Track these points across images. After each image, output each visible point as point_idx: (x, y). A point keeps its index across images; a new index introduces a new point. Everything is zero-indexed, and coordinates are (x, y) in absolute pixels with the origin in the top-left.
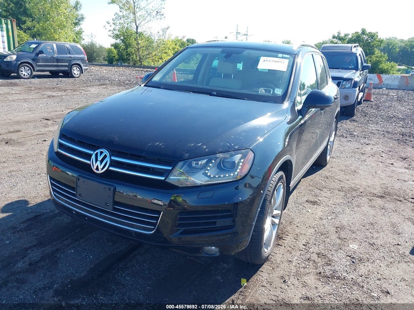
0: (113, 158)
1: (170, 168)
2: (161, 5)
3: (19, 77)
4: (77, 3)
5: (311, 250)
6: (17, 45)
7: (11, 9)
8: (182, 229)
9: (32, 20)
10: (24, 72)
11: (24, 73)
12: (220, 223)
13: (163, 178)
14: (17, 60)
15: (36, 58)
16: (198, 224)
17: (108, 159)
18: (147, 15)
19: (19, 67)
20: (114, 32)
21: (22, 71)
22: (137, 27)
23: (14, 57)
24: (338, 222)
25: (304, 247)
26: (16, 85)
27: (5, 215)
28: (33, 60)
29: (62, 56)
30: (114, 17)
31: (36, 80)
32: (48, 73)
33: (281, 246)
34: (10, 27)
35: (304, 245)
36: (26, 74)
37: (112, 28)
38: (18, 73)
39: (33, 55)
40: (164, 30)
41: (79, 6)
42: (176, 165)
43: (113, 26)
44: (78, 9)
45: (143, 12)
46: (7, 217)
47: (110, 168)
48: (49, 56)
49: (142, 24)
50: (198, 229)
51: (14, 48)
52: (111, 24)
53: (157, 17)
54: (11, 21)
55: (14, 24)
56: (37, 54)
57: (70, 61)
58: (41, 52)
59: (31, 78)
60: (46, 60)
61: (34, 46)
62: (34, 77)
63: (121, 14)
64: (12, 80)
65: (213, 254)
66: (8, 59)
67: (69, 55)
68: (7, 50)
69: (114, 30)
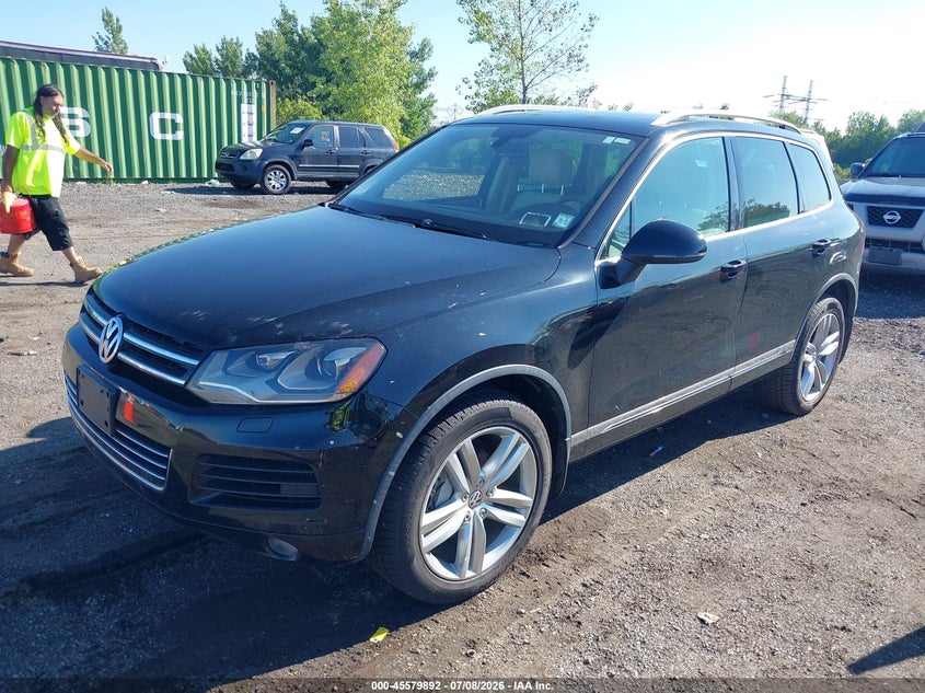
0: (126, 336)
1: (196, 363)
2: (582, 39)
3: (264, 191)
4: (425, 45)
5: (593, 598)
6: (273, 126)
7: (302, 62)
8: (218, 492)
9: (327, 81)
10: (275, 181)
11: (273, 182)
12: (288, 490)
13: (182, 382)
14: (263, 158)
15: (297, 153)
16: (248, 487)
17: (118, 338)
18: (548, 62)
19: (265, 171)
20: (477, 100)
21: (270, 179)
22: (525, 89)
23: (259, 152)
24: (721, 550)
25: (581, 589)
26: (253, 205)
27: (31, 440)
28: (292, 158)
29: (350, 149)
30: (478, 69)
31: (296, 197)
32: (324, 184)
33: (528, 576)
34: (264, 96)
35: (584, 585)
36: (277, 185)
37: (472, 93)
38: (262, 183)
39: (292, 149)
40: (584, 94)
41: (427, 50)
42: (206, 357)
43: (475, 88)
44: (426, 56)
45: (540, 57)
46: (38, 442)
47: (120, 355)
48: (323, 151)
49: (536, 81)
50: (249, 496)
51: (269, 132)
52: (472, 83)
53: (572, 65)
54: (267, 84)
55: (273, 90)
56: (302, 147)
57: (364, 159)
58: (309, 143)
59: (288, 193)
60: (316, 158)
61: (297, 131)
62: (292, 191)
63: (493, 62)
64: (251, 196)
65: (288, 556)
66: (248, 156)
67: (363, 149)
68: (255, 138)
69: (477, 95)
